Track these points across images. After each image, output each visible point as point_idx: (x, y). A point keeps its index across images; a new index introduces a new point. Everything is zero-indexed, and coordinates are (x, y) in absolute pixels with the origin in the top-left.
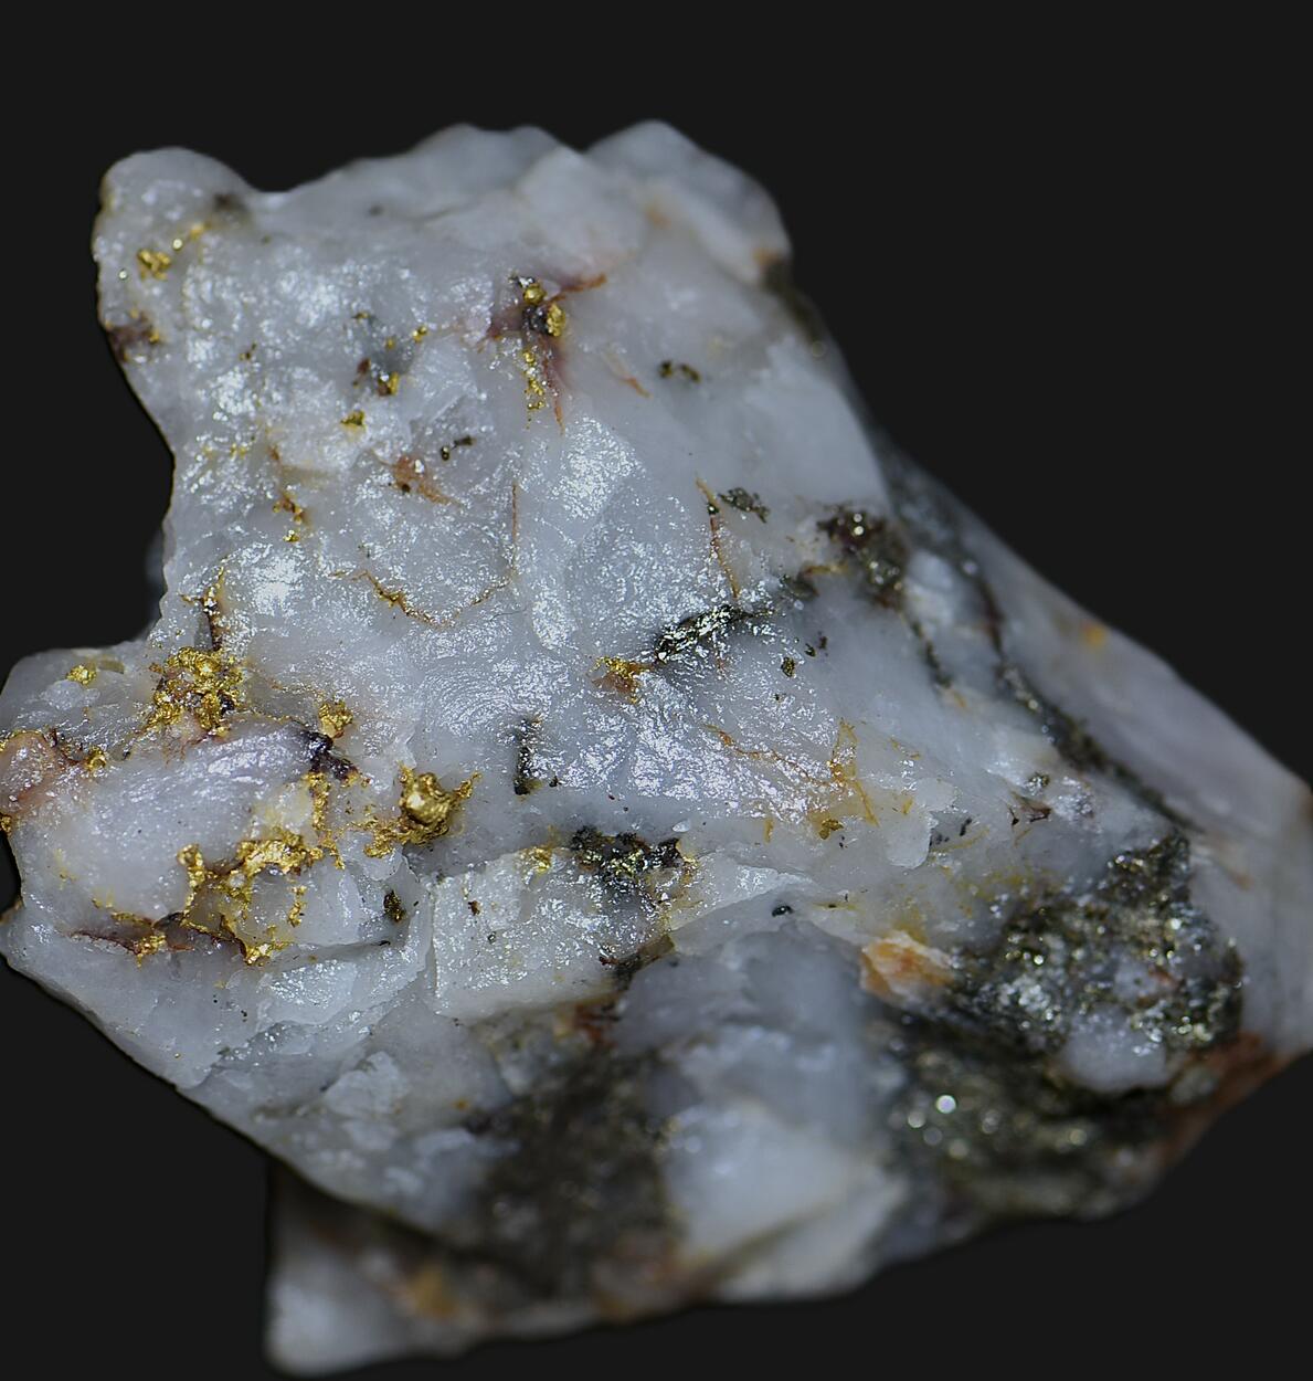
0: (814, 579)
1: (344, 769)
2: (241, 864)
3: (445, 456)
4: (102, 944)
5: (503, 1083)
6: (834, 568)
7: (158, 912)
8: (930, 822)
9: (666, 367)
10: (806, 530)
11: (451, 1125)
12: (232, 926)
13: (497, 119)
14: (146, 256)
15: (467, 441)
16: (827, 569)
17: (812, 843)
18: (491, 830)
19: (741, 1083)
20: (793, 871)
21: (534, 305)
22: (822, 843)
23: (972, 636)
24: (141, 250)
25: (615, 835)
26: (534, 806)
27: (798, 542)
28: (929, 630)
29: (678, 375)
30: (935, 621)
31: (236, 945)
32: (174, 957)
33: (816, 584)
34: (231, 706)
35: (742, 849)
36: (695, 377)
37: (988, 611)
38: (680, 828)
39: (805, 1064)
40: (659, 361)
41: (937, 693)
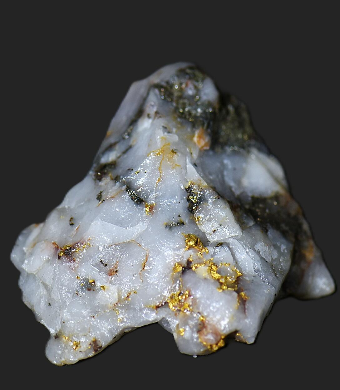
0: (114, 178)
1: (189, 262)
2: (218, 280)
3: (106, 265)
4: (246, 307)
5: (253, 225)
6: (110, 175)
7: (235, 294)
8: (166, 134)
9: (71, 225)
10: (102, 183)
11: (267, 236)
12: (234, 280)
13: (19, 293)
14: (74, 347)
15: (101, 261)
16: (111, 176)
17: (178, 156)
18: (194, 231)
19: (239, 182)
20: (186, 161)
21: (64, 253)
22: (178, 153)
23: (117, 147)
24: (74, 349)
25: (188, 203)
26: (186, 222)
27: (106, 183)
28: (119, 155)
29: (72, 222)
30: (116, 154)
31: (238, 279)
32: (245, 290)
33: (115, 176)
34: (181, 293)
35: (184, 172)
36: (72, 218)
37: (111, 147)
38: (182, 187)
39: (230, 167)
40: (70, 226)
41: (134, 146)
